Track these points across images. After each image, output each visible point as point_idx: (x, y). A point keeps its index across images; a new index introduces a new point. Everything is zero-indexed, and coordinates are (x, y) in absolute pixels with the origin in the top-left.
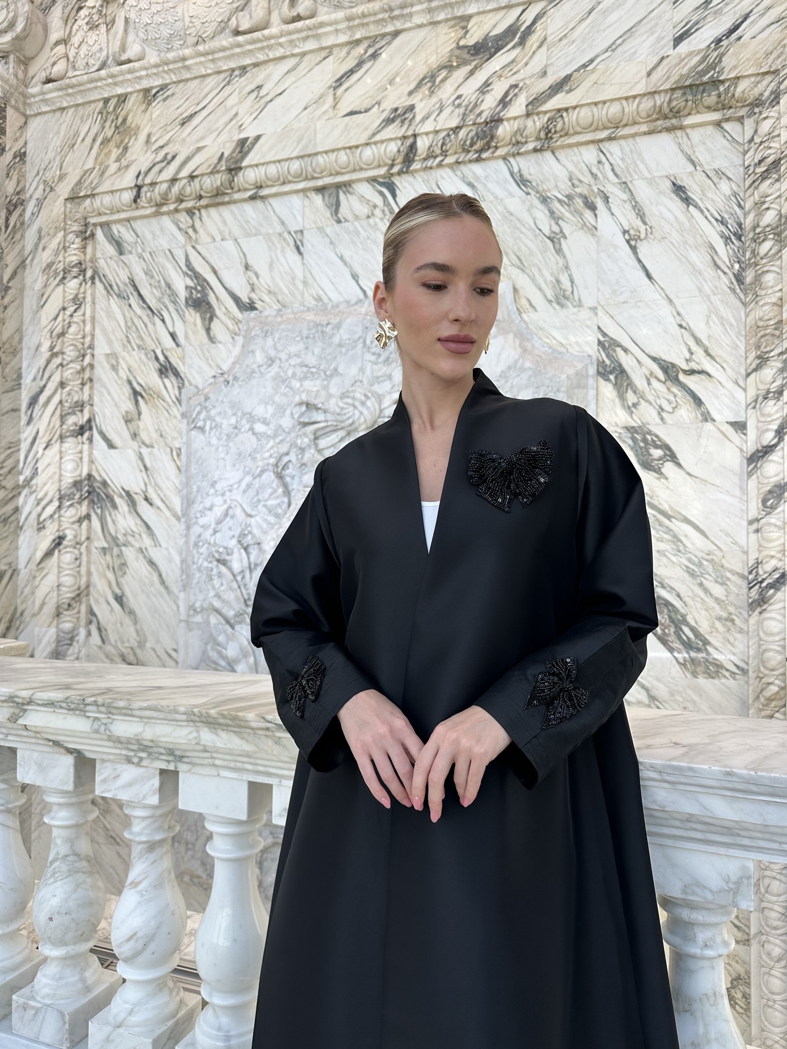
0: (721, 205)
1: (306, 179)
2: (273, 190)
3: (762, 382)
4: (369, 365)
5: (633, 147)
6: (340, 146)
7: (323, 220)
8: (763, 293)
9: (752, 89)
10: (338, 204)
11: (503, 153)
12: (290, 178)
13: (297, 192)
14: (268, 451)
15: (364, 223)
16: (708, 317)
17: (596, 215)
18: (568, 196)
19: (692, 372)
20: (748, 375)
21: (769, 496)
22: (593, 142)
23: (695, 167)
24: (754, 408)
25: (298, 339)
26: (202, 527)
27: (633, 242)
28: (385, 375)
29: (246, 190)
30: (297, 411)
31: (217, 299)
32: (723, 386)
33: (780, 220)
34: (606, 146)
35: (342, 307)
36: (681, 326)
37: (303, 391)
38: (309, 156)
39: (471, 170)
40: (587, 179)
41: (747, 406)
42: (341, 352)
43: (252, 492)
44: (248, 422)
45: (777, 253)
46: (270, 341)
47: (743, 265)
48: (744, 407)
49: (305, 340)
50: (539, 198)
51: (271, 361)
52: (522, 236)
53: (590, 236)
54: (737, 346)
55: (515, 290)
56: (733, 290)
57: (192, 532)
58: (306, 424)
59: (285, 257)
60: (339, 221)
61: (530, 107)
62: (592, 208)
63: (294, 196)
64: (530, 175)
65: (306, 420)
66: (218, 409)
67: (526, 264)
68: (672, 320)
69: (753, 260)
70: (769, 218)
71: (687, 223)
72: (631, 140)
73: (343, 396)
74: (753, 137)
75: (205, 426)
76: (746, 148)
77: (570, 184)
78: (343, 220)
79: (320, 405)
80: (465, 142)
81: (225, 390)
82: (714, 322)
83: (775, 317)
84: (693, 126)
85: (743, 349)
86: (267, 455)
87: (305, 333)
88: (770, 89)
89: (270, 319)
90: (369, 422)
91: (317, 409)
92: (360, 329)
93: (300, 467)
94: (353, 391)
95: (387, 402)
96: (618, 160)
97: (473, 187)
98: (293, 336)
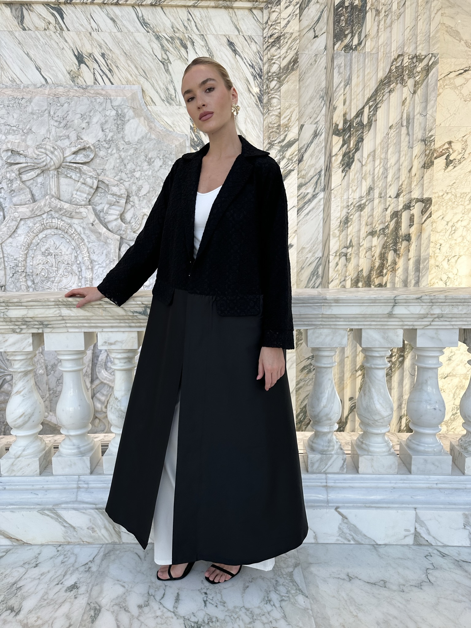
0: (252, 57)
4: (53, 129)
5: (207, 14)
7: (12, 26)
8: (272, 109)
10: (22, 16)
11: (132, 3)
15: (42, 33)
16: (246, 119)
17: (187, 52)
18: (171, 38)
22: (185, 6)
23: (239, 33)
25: (2, 106)
28: (65, 136)
30: (5, 156)
33: (280, 70)
34: (192, 10)
35: (30, 88)
37: (8, 142)
39: (112, 10)
40: (182, 29)
42: (33, 118)
45: (278, 88)
47: (262, 93)
49: (7, 108)
50: (155, 36)
52: (145, 58)
53: (184, 64)
54: (259, 136)
55: (143, 91)
56: (258, 106)
58: (11, 164)
60: (24, 29)
62: (186, 47)
64: (149, 20)
65: (12, 162)
67: (148, 76)
69: (267, 91)
70: (275, 68)
71: (234, 63)
72: (205, 9)
73: (38, 147)
74: (267, 21)
76: (264, 27)
77: (172, 30)
78: (27, 28)
79: (22, 152)
82: (249, 123)
83: (277, 123)
84: (238, 8)
85: (262, 138)
87: (6, 103)
90: (57, 165)
91: (20, 154)
92: (45, 104)
93: (10, 192)
94: (44, 144)
95: (68, 153)
96: (199, 20)
97: (114, 21)
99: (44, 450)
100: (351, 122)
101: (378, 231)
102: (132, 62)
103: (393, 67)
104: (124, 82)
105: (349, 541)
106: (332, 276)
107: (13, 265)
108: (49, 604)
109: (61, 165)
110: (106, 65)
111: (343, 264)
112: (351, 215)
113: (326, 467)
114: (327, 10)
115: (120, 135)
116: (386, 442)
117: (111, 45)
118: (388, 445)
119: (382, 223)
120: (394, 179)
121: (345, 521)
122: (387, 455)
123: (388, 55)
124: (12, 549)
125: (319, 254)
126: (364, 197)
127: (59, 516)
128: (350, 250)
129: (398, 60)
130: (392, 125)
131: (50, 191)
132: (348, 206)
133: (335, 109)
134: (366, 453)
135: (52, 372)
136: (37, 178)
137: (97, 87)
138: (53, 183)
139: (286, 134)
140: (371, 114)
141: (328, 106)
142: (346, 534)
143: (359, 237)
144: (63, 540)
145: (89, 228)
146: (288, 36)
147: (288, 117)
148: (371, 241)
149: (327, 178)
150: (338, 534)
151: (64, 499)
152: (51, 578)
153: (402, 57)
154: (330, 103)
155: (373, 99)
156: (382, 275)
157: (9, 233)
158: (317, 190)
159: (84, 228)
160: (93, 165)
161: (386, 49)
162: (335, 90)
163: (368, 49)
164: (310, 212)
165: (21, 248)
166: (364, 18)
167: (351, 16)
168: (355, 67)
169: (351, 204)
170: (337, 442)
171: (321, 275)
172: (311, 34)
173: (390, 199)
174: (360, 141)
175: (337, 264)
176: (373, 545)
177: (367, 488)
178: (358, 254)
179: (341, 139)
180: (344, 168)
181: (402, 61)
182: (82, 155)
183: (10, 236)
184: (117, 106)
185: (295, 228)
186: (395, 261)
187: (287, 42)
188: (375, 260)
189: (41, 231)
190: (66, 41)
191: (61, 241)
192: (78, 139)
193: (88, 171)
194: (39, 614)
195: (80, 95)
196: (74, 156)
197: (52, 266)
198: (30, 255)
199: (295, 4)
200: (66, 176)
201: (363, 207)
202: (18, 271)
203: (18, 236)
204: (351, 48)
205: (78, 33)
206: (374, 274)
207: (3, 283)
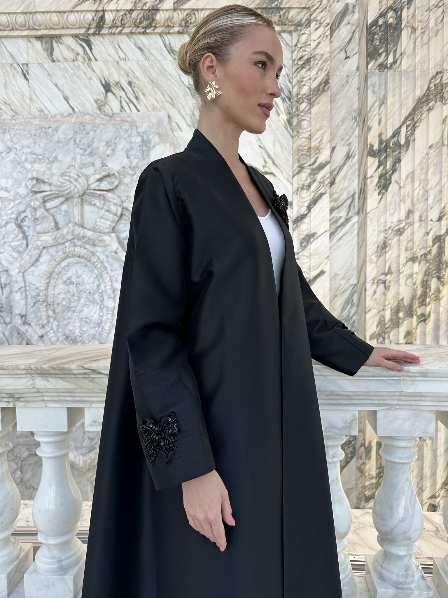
1: (29, 29)
2: (5, 33)
3: (300, 180)
4: (78, 157)
6: (53, 10)
7: (42, 58)
8: (302, 131)
9: (297, 16)
10: (52, 49)
11: (160, 31)
12: (17, 27)
13: (22, 37)
14: (10, 209)
15: (71, 64)
16: (274, 142)
20: (294, 176)
21: (303, 241)
24: (297, 194)
25: (29, 136)
28: (90, 163)
30: (30, 184)
32: (281, 181)
33: (310, 92)
35: (58, 117)
37: (34, 171)
38: (31, 13)
39: (140, 39)
41: (293, 193)
42: (59, 147)
45: (309, 110)
46: (7, 136)
47: (291, 115)
48: (291, 193)
49: (34, 137)
51: (9, 150)
52: (172, 85)
54: (288, 160)
55: (169, 117)
56: (287, 129)
58: (36, 192)
59: (16, 81)
60: (53, 61)
61: (176, 5)
63: (20, 39)
65: (37, 190)
67: (175, 102)
69: (296, 113)
70: (305, 90)
73: (62, 175)
74: (297, 44)
76: (293, 49)
78: (56, 60)
79: (46, 180)
80: (136, 20)
82: (277, 146)
83: (307, 145)
85: (291, 161)
86: (10, 212)
87: (33, 132)
88: (305, 17)
89: (6, 121)
90: (81, 193)
91: (44, 182)
92: (71, 133)
93: (34, 221)
94: (69, 172)
95: (92, 180)
97: (141, 50)
98: (25, 134)
100: (388, 142)
101: (419, 256)
102: (159, 89)
103: (432, 85)
104: (150, 109)
106: (370, 305)
107: (34, 294)
109: (85, 192)
110: (132, 93)
111: (381, 293)
112: (389, 240)
114: (359, 30)
115: (146, 162)
117: (139, 74)
119: (423, 248)
120: (435, 201)
123: (426, 72)
125: (354, 281)
126: (402, 221)
128: (388, 277)
129: (437, 77)
130: (432, 145)
131: (73, 219)
132: (386, 230)
133: (369, 129)
136: (61, 206)
137: (123, 115)
138: (76, 211)
139: (317, 156)
140: (409, 133)
141: (362, 127)
143: (398, 264)
145: (113, 256)
146: (318, 57)
147: (319, 139)
148: (412, 268)
149: (361, 202)
153: (442, 74)
154: (363, 124)
155: (411, 118)
156: (425, 305)
157: (32, 262)
158: (350, 213)
159: (107, 256)
160: (118, 192)
161: (424, 66)
162: (370, 110)
163: (404, 67)
164: (343, 236)
165: (43, 277)
166: (399, 36)
167: (385, 35)
168: (390, 86)
169: (389, 228)
171: (356, 303)
172: (343, 55)
173: (431, 222)
174: (398, 162)
175: (375, 292)
178: (398, 282)
179: (377, 159)
180: (380, 191)
181: (441, 78)
182: (106, 182)
184: (143, 132)
185: (327, 254)
186: (439, 289)
188: (417, 287)
189: (63, 260)
190: (94, 71)
191: (83, 270)
192: (103, 166)
193: (112, 198)
195: (106, 122)
196: (98, 183)
197: (73, 295)
198: (52, 283)
199: (326, 25)
200: (90, 204)
201: (402, 231)
202: (39, 301)
203: (40, 265)
204: (386, 67)
205: (106, 62)
206: (416, 303)
207: (23, 313)
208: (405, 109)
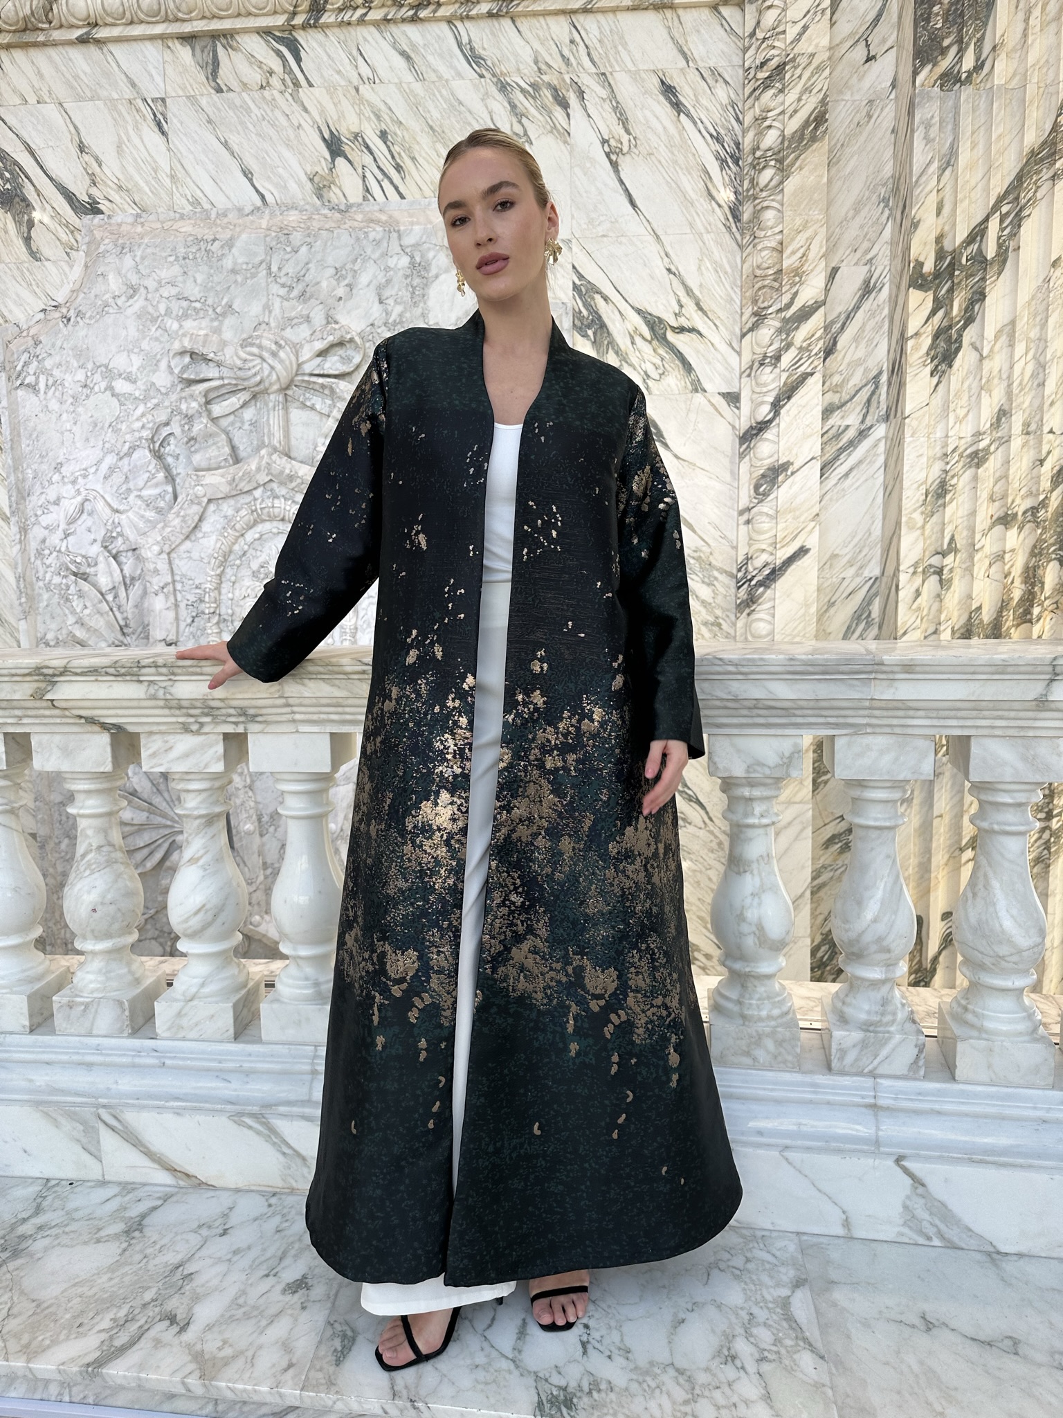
0: (716, 117)
1: (166, 20)
2: (116, 32)
4: (277, 303)
5: (614, 27)
7: (195, 86)
8: (762, 234)
10: (216, 63)
11: (448, 14)
12: (142, 16)
13: (152, 38)
14: (137, 419)
15: (257, 95)
16: (701, 261)
17: (568, 115)
18: (532, 85)
19: (681, 330)
20: (743, 335)
21: (762, 481)
22: (564, 12)
23: (688, 62)
24: (749, 376)
25: (172, 259)
26: (46, 528)
27: (613, 157)
28: (302, 317)
29: (72, 26)
30: (178, 364)
31: (39, 193)
32: (716, 349)
33: (782, 142)
34: (580, 20)
35: (230, 216)
36: (669, 270)
37: (184, 335)
39: (404, 33)
40: (557, 63)
41: (742, 373)
42: (236, 281)
43: (117, 478)
44: (104, 378)
45: (778, 185)
46: (128, 261)
47: (740, 197)
48: (738, 374)
49: (182, 262)
50: (496, 84)
51: (133, 291)
53: (561, 144)
54: (733, 300)
56: (729, 228)
57: (31, 535)
58: (191, 382)
59: (141, 137)
60: (219, 90)
62: (565, 105)
63: (148, 44)
64: (484, 48)
65: (192, 377)
66: (57, 359)
68: (659, 262)
69: (751, 192)
70: (771, 139)
71: (677, 135)
72: (611, 15)
73: (245, 343)
74: (754, 30)
75: (37, 384)
76: (746, 44)
77: (536, 69)
78: (225, 88)
79: (211, 356)
81: (65, 331)
82: (707, 269)
83: (774, 265)
84: (687, 6)
85: (738, 302)
86: (138, 425)
87: (182, 251)
89: (124, 228)
90: (284, 382)
91: (207, 360)
92: (261, 250)
93: (187, 443)
94: (259, 337)
95: (306, 353)
96: (595, 41)
97: (408, 58)
98: (164, 254)
99: (245, 986)
100: (956, 255)
101: (1020, 514)
104: (429, 192)
105: (929, 1239)
106: (905, 623)
107: (192, 598)
108: (247, 1317)
109: (292, 381)
110: (389, 157)
111: (933, 595)
112: (953, 477)
113: (876, 1062)
115: (419, 311)
116: (1025, 1009)
117: (401, 112)
118: (1030, 1016)
119: (1030, 494)
121: (921, 1190)
122: (1028, 1042)
123: (1051, 89)
124: (177, 1193)
125: (874, 570)
126: (985, 432)
127: (273, 1131)
128: (949, 560)
130: (1057, 258)
131: (270, 439)
132: (946, 455)
133: (915, 225)
134: (975, 1033)
135: (272, 829)
136: (244, 410)
137: (370, 207)
138: (274, 421)
139: (795, 290)
140: (1006, 232)
141: (898, 221)
142: (920, 1221)
143: (972, 530)
144: (280, 1184)
146: (803, 61)
147: (802, 251)
148: (1005, 539)
149: (894, 392)
150: (901, 1221)
151: (282, 1095)
152: (254, 1261)
154: (903, 212)
155: (1011, 197)
156: (1030, 621)
157: (186, 531)
158: (869, 418)
161: (1046, 74)
162: (917, 181)
163: (999, 78)
164: (851, 470)
165: (209, 563)
166: (990, 7)
167: (957, 3)
168: (966, 123)
169: (954, 451)
170: (903, 1005)
171: (877, 620)
172: (860, 53)
173: (1051, 437)
174: (978, 301)
175: (918, 593)
176: (989, 1254)
177: (976, 1116)
178: (969, 570)
179: (930, 295)
180: (937, 366)
182: (336, 358)
183: (187, 537)
184: (413, 246)
185: (816, 510)
187: (800, 77)
188: (1012, 582)
189: (250, 527)
190: (306, 110)
192: (328, 323)
194: (227, 1335)
195: (333, 225)
196: (320, 359)
198: (228, 576)
200: (304, 406)
201: (984, 457)
202: (203, 613)
203: (203, 537)
204: (958, 80)
205: (331, 90)
206: (1009, 618)
207: (172, 637)
208: (999, 176)
